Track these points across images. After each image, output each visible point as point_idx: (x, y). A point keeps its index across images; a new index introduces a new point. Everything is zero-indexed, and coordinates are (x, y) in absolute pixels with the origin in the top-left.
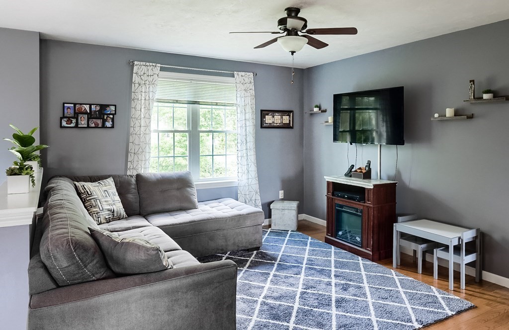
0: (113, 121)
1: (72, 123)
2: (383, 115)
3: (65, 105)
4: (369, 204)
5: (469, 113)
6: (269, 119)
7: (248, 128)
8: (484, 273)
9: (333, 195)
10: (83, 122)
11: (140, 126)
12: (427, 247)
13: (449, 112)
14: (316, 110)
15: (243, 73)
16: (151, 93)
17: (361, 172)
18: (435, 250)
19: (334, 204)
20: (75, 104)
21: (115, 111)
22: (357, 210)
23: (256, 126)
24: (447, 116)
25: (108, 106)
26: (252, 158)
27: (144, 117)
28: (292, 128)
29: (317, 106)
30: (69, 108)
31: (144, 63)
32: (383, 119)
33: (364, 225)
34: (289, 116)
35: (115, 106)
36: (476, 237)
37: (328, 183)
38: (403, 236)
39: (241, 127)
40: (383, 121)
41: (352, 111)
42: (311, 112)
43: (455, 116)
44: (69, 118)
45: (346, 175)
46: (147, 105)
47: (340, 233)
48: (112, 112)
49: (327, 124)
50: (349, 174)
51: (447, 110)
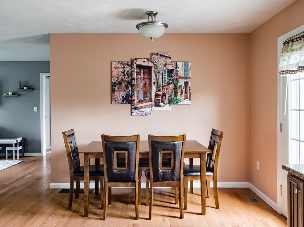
5: (19, 94)
8: (25, 153)
12: (2, 148)
13: (10, 93)
18: (6, 148)
24: (9, 95)
36: (22, 140)
43: (13, 94)
51: (10, 92)
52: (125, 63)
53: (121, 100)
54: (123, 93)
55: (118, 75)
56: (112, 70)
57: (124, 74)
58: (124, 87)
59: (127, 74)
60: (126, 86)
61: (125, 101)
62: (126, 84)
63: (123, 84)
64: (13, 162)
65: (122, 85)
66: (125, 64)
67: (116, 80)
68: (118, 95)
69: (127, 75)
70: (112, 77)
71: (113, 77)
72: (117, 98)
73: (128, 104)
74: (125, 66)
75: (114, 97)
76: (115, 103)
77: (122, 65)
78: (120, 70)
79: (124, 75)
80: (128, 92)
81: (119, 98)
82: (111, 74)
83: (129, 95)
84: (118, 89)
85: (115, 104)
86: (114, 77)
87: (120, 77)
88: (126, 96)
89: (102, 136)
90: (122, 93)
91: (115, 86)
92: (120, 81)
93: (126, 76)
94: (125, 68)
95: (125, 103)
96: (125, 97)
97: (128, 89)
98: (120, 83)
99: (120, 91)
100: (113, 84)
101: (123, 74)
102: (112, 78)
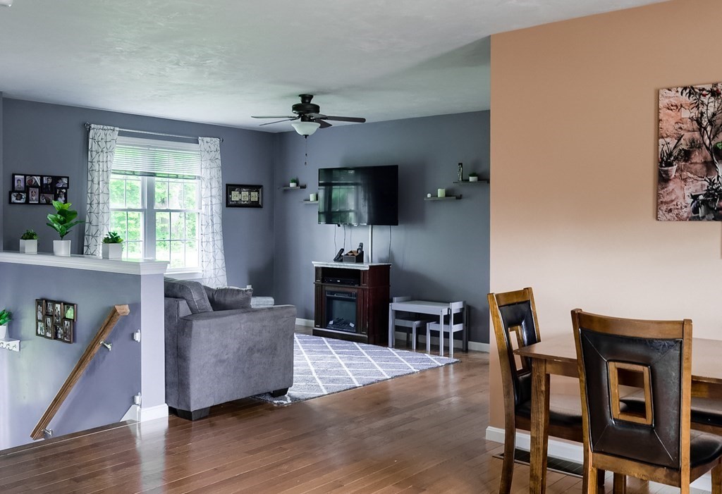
0: (66, 197)
1: (22, 198)
2: (365, 192)
3: (16, 176)
4: (365, 286)
5: (458, 194)
6: (235, 196)
7: (214, 206)
8: (470, 343)
9: (323, 281)
10: (34, 199)
11: (99, 203)
12: (420, 324)
13: (441, 193)
14: (292, 185)
15: (208, 139)
16: (109, 162)
17: (354, 255)
18: (428, 324)
19: (324, 292)
20: (25, 176)
21: (68, 184)
22: (350, 294)
23: (222, 204)
24: (439, 196)
25: (60, 178)
26: (219, 244)
27: (102, 192)
28: (260, 207)
29: (294, 181)
30: (19, 180)
31: (102, 126)
32: (365, 196)
33: (359, 308)
34: (258, 192)
35: (68, 178)
36: (462, 309)
37: (317, 269)
38: (399, 314)
39: (206, 205)
40: (365, 199)
41: (329, 187)
42: (285, 188)
43: (446, 196)
44: (19, 192)
45: (335, 260)
46: (105, 178)
47: (331, 322)
48: (64, 186)
49: (308, 202)
50: (339, 258)
51: (439, 190)
52: (704, 89)
53: (690, 209)
54: (698, 186)
55: (681, 128)
56: (661, 116)
57: (700, 123)
58: (698, 167)
59: (711, 125)
60: (705, 163)
61: (701, 211)
62: (705, 158)
63: (697, 158)
64: (437, 361)
65: (693, 161)
66: (704, 92)
67: (672, 146)
68: (679, 193)
69: (709, 129)
70: (659, 136)
71: (663, 137)
72: (675, 203)
73: (715, 219)
74: (702, 98)
75: (667, 199)
76: (669, 216)
77: (692, 99)
78: (686, 114)
79: (701, 129)
80: (712, 183)
81: (681, 202)
82: (658, 128)
83: (716, 190)
84: (677, 174)
85: (669, 220)
86: (668, 136)
87: (687, 136)
88: (704, 195)
89: (573, 313)
90: (692, 185)
91: (671, 165)
92: (686, 148)
93: (705, 129)
94: (703, 103)
95: (703, 217)
96: (701, 197)
97: (714, 172)
98: (687, 155)
99: (685, 180)
100: (662, 159)
101: (696, 125)
102: (661, 141)
